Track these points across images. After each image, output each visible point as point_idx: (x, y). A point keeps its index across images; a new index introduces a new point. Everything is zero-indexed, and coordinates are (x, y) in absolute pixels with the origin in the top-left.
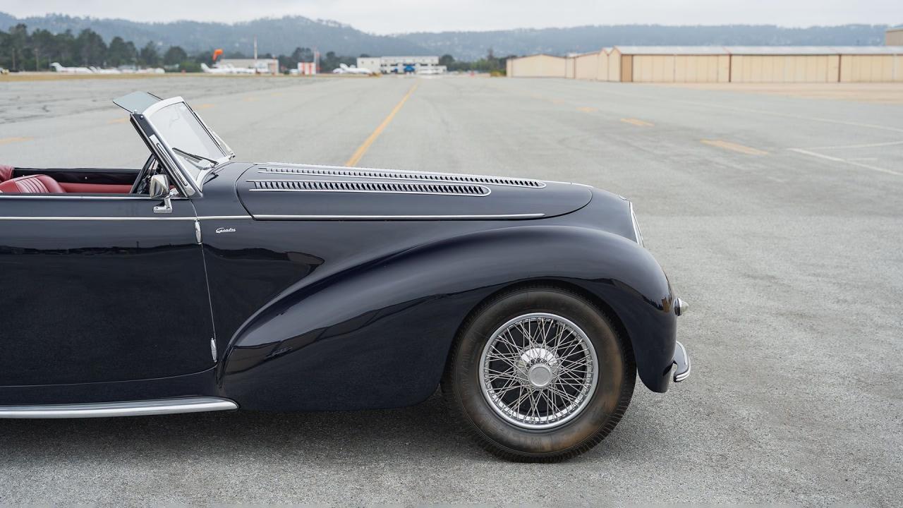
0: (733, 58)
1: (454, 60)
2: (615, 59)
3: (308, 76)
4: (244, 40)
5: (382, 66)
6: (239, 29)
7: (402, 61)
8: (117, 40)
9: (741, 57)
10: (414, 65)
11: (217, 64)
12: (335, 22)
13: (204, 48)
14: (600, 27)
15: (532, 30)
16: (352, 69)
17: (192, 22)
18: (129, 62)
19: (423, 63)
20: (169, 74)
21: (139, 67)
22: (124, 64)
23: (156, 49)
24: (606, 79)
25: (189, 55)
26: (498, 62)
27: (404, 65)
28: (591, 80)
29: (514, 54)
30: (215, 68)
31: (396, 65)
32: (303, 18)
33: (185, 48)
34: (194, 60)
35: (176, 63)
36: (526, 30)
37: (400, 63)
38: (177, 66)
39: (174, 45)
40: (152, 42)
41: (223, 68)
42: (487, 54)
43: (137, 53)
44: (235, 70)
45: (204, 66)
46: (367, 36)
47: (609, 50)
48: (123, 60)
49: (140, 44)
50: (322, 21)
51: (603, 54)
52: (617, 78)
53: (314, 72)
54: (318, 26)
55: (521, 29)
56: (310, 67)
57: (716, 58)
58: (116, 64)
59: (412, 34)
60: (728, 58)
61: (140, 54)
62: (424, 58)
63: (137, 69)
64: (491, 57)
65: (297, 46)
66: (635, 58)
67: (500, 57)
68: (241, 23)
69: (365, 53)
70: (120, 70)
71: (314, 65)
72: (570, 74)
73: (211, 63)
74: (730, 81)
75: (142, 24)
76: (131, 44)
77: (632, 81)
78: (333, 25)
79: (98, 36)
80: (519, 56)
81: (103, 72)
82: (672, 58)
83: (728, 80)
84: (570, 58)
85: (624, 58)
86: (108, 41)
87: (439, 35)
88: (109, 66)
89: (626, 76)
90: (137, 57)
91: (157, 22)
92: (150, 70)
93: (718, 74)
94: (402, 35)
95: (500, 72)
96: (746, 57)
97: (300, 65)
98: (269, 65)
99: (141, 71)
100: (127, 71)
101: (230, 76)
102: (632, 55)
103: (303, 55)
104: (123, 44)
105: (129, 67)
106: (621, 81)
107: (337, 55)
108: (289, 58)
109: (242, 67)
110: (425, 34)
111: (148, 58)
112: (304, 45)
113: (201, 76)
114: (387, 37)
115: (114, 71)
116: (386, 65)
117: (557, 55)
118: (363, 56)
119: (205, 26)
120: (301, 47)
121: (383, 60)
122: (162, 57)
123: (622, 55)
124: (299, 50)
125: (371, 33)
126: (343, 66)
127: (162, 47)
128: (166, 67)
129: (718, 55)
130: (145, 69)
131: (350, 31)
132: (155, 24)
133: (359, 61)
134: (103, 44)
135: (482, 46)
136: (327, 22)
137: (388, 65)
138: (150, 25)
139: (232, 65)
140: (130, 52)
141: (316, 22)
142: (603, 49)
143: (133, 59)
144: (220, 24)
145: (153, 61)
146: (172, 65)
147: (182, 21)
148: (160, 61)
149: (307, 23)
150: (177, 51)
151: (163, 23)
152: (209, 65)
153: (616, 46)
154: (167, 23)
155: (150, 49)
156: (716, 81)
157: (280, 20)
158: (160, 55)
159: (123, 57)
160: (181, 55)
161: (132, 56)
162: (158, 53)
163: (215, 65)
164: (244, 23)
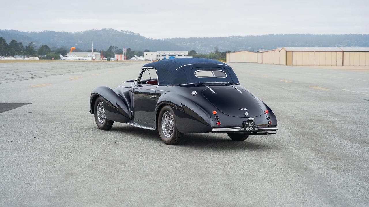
0: (344, 53)
1: (197, 53)
2: (283, 53)
3: (120, 61)
4: (80, 42)
5: (157, 56)
6: (78, 36)
7: (168, 54)
8: (13, 42)
9: (349, 52)
10: (175, 56)
11: (68, 55)
12: (131, 32)
13: (59, 47)
14: (277, 35)
15: (240, 37)
16: (141, 58)
17: (52, 32)
18: (20, 54)
19: (179, 55)
20: (40, 60)
21: (25, 56)
22: (17, 54)
23: (34, 46)
24: (279, 64)
25: (51, 50)
26: (221, 55)
27: (169, 56)
28: (271, 64)
29: (230, 50)
30: (66, 57)
31: (165, 56)
32: (112, 29)
33: (50, 46)
34: (54, 53)
35: (45, 55)
36: (236, 37)
37: (167, 55)
39: (44, 44)
40: (32, 43)
41: (71, 57)
42: (215, 50)
43: (24, 48)
44: (77, 58)
45: (61, 56)
46: (148, 39)
47: (280, 49)
48: (16, 52)
49: (26, 44)
50: (123, 31)
51: (277, 51)
52: (284, 63)
53: (123, 59)
54: (122, 35)
55: (233, 36)
56: (121, 57)
57: (336, 53)
58: (13, 55)
59: (173, 39)
60: (342, 53)
61: (25, 49)
62: (180, 52)
63: (24, 58)
64: (217, 52)
65: (111, 45)
66: (293, 52)
67: (222, 52)
68: (79, 32)
69: (147, 49)
70: (16, 58)
71: (123, 55)
72: (260, 61)
73: (64, 53)
74: (343, 65)
75: (25, 32)
76: (21, 43)
77: (292, 65)
78: (129, 34)
79: (4, 39)
80: (232, 51)
81: (6, 58)
82: (313, 53)
83: (342, 65)
84: (261, 53)
85: (287, 52)
86: (8, 42)
87: (188, 39)
88: (8, 56)
89: (289, 62)
90: (23, 51)
91: (33, 32)
92: (31, 58)
93: (337, 61)
94: (167, 39)
95: (223, 60)
96: (351, 53)
97: (116, 55)
98: (95, 55)
99: (26, 59)
100: (19, 58)
101: (75, 61)
102: (292, 52)
103: (113, 50)
104: (17, 43)
105: (20, 56)
106: (286, 65)
107: (132, 50)
108: (106, 52)
109: (81, 57)
110: (180, 38)
111: (30, 51)
112: (114, 45)
113: (60, 61)
114: (159, 40)
115: (11, 58)
116: (159, 56)
117: (253, 51)
118: (146, 51)
119: (58, 33)
120: (113, 46)
121: (158, 53)
122: (37, 51)
124: (111, 47)
125: (150, 38)
126: (136, 56)
127: (37, 46)
128: (40, 56)
129: (336, 52)
130: (29, 57)
131: (139, 37)
132: (31, 32)
133: (145, 53)
134: (7, 43)
135: (212, 46)
136: (126, 32)
137: (161, 56)
138: (29, 33)
139: (76, 56)
140: (20, 48)
141: (120, 32)
142: (277, 48)
143: (22, 52)
144: (68, 33)
145: (33, 53)
146: (43, 55)
147: (47, 31)
148: (36, 53)
149: (115, 32)
150: (45, 47)
151: (36, 32)
152: (63, 55)
153: (284, 47)
154: (38, 32)
155: (31, 46)
156: (336, 65)
157: (100, 30)
158: (36, 50)
159: (16, 51)
160: (47, 50)
161: (21, 50)
162: (35, 48)
163: (66, 56)
164: (81, 32)
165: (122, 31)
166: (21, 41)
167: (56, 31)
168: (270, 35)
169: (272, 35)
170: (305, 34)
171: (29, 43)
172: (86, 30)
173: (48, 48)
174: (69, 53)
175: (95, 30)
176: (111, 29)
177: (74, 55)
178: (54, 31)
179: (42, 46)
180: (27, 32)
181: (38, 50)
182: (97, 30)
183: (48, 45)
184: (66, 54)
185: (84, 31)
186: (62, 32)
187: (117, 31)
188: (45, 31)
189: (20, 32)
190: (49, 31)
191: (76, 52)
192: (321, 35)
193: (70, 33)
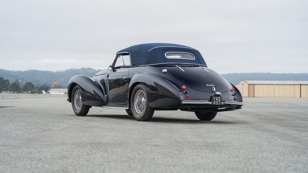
0: (302, 86)
2: (246, 86)
4: (62, 80)
6: (59, 75)
8: (1, 79)
9: (306, 85)
11: (50, 91)
13: (42, 84)
14: (240, 73)
17: (36, 70)
18: (7, 90)
21: (12, 92)
22: (4, 91)
23: (19, 83)
25: (35, 87)
32: (91, 69)
33: (34, 84)
34: (38, 89)
38: (30, 91)
39: (29, 81)
40: (17, 80)
41: (53, 92)
43: (10, 85)
44: (58, 93)
45: (44, 91)
47: (243, 82)
48: (3, 89)
49: (12, 81)
51: (240, 84)
52: (247, 96)
60: (300, 86)
61: (11, 85)
66: (255, 85)
68: (60, 71)
73: (47, 89)
74: (301, 97)
75: (11, 71)
76: (8, 80)
77: (254, 97)
82: (273, 86)
83: (300, 96)
89: (251, 94)
90: (10, 87)
91: (19, 70)
93: (295, 93)
102: (254, 85)
104: (4, 80)
105: (7, 92)
106: (249, 97)
109: (62, 93)
111: (15, 88)
119: (41, 71)
123: (249, 84)
127: (22, 83)
128: (24, 92)
129: (295, 85)
132: (17, 71)
138: (15, 72)
139: (57, 91)
140: (7, 84)
141: (97, 71)
142: (240, 82)
143: (8, 88)
144: (50, 71)
145: (18, 89)
146: (27, 91)
147: (31, 70)
148: (21, 89)
149: (93, 71)
150: (29, 84)
151: (22, 71)
152: (46, 91)
153: (246, 81)
154: (24, 71)
155: (16, 83)
156: (294, 97)
157: (80, 69)
158: (21, 86)
159: (4, 87)
160: (31, 86)
161: (8, 87)
162: (20, 85)
163: (48, 91)
164: (62, 71)
165: (99, 70)
166: (8, 79)
167: (40, 70)
168: (233, 73)
169: (235, 73)
170: (266, 73)
171: (15, 81)
172: (67, 69)
173: (32, 84)
174: (51, 89)
175: (75, 69)
176: (89, 68)
177: (56, 91)
178: (38, 70)
179: (27, 83)
180: (13, 71)
181: (23, 87)
182: (77, 69)
183: (32, 82)
184: (49, 91)
185: (65, 70)
186: (45, 71)
187: (95, 70)
188: (29, 70)
189: (7, 70)
190: (33, 70)
191: (57, 88)
192: (280, 74)
193: (52, 72)
